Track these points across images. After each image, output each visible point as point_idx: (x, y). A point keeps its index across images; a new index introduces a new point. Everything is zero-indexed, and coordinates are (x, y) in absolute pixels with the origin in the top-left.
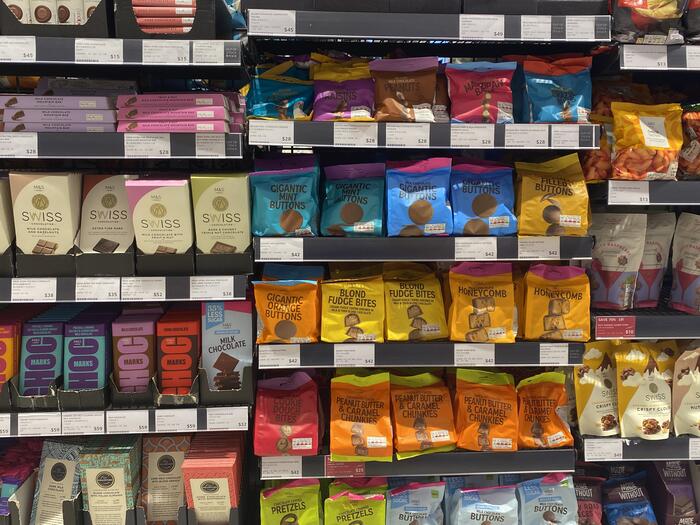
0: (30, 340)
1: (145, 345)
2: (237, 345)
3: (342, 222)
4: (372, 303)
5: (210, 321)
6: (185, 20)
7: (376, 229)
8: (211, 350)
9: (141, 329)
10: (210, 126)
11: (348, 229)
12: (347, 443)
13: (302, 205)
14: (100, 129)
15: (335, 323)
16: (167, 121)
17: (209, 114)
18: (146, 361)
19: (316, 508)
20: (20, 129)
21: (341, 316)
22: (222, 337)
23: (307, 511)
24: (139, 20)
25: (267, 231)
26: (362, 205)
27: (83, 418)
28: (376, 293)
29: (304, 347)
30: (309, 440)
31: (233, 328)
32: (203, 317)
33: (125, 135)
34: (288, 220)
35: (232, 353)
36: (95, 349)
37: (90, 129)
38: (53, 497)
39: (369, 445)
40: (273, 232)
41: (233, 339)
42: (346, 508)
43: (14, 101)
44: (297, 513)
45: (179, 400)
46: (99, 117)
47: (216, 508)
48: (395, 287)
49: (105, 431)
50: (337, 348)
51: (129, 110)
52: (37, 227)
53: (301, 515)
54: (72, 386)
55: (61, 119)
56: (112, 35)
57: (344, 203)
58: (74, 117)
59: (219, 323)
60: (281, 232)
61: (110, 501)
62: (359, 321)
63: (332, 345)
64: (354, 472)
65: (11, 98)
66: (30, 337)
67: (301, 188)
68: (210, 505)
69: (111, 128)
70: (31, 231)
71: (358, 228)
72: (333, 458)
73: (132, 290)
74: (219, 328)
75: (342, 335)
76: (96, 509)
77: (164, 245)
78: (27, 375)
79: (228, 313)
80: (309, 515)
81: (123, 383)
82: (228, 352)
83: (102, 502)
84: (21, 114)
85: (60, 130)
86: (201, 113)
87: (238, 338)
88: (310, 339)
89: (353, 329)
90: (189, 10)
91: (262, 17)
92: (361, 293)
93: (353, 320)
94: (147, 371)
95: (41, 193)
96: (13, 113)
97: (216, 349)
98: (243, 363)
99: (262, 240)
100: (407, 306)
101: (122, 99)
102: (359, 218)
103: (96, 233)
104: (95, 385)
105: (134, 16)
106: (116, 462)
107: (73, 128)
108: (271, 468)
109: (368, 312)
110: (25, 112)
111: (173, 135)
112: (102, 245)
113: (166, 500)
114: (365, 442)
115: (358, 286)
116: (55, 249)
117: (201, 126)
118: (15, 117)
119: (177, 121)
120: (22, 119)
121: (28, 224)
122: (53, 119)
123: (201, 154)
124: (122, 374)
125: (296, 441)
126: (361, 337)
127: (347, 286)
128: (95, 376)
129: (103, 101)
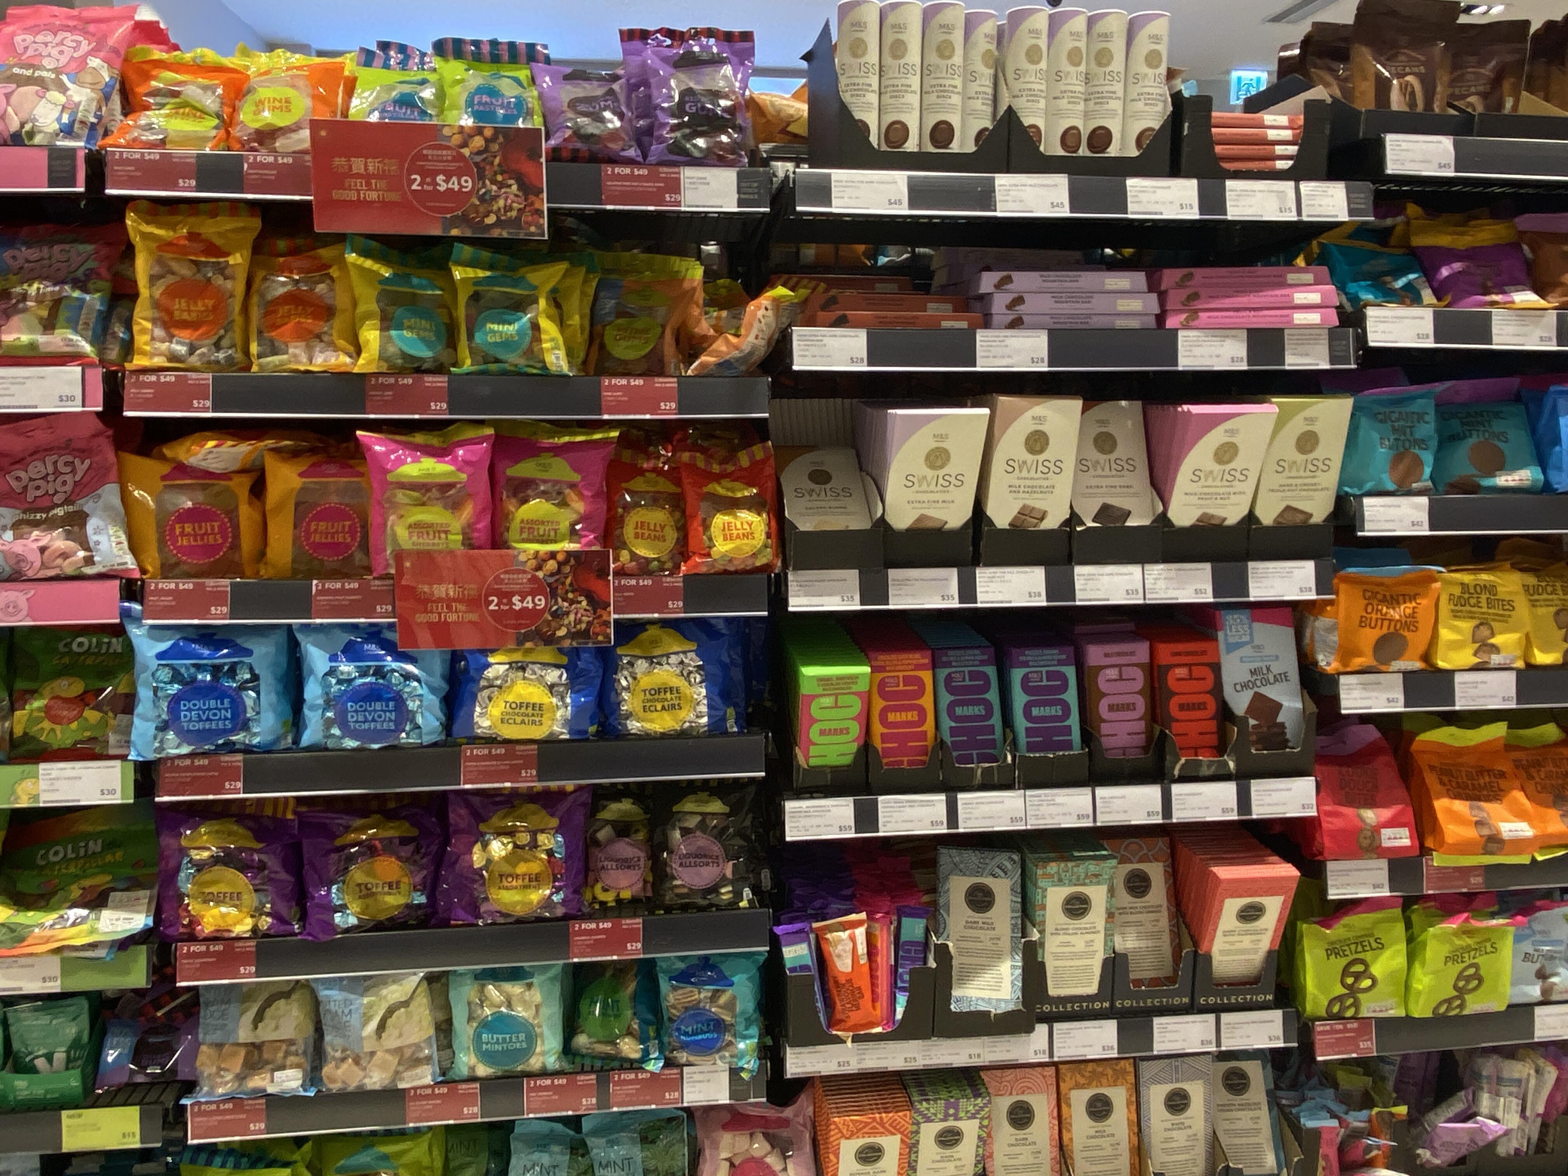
0: (949, 674)
1: (1139, 679)
2: (1276, 680)
3: (1475, 472)
4: (1508, 605)
5: (1231, 640)
6: (1279, 150)
7: (1534, 481)
8: (1238, 687)
9: (1132, 654)
10: (1314, 318)
11: (1487, 482)
12: (1470, 833)
13: (1421, 443)
14: (1134, 324)
15: (1459, 637)
16: (1246, 309)
17: (1314, 297)
18: (1141, 704)
19: (1402, 946)
20: (1016, 324)
21: (1467, 626)
22: (1253, 666)
23: (1387, 953)
24: (1218, 149)
25: (1368, 486)
26: (1500, 445)
27: (1059, 800)
28: (1511, 588)
29: (1408, 675)
30: (1405, 832)
31: (1268, 651)
32: (1221, 635)
33: (1181, 333)
34: (1401, 467)
35: (1272, 692)
36: (1064, 688)
37: (1120, 323)
38: (977, 940)
39: (1506, 835)
40: (1380, 488)
41: (1268, 669)
42: (1458, 942)
43: (1008, 280)
44: (1368, 956)
45: (1209, 766)
46: (1135, 305)
47: (1243, 951)
48: (1531, 580)
49: (1095, 820)
50: (1458, 678)
51: (1185, 293)
52: (1022, 483)
53: (1375, 958)
54: (1031, 747)
55: (1080, 308)
56: (1175, 171)
57: (1472, 441)
58: (1099, 304)
59: (1246, 643)
60: (1391, 486)
61: (1079, 942)
62: (1493, 635)
63: (1450, 673)
64: (1467, 884)
65: (1005, 273)
66: (947, 671)
67: (1420, 417)
68: (1238, 946)
69: (1152, 322)
70: (1014, 489)
71: (1504, 480)
72: (1438, 860)
73: (1161, 584)
74: (1247, 651)
75: (1466, 657)
76: (1057, 957)
77: (1211, 511)
78: (953, 731)
79: (1259, 628)
80: (1392, 958)
81: (1106, 742)
82: (1264, 691)
83: (1067, 944)
84: (1019, 300)
85: (1075, 326)
86: (1300, 297)
87: (1276, 668)
88: (1418, 665)
89: (1485, 647)
90: (1287, 134)
91: (1404, 145)
92: (1490, 589)
93: (1484, 631)
94: (1143, 723)
95: (1040, 428)
96: (1008, 298)
97: (1245, 686)
98: (1289, 708)
99: (1367, 501)
100: (1553, 610)
101: (1170, 276)
102: (1501, 465)
103: (1094, 495)
104: (1069, 745)
105: (1211, 142)
106: (1096, 876)
107: (1097, 322)
108: (1342, 880)
109: (1503, 619)
110: (1026, 296)
111: (1250, 331)
112: (1105, 512)
113: (1143, 944)
114: (1499, 832)
115: (1485, 577)
116: (1042, 519)
117: (1300, 318)
118: (1011, 306)
119: (1261, 309)
120: (1022, 309)
121: (1012, 479)
122: (1066, 308)
123: (1293, 361)
124: (1105, 728)
125: (1386, 833)
126: (1496, 659)
127: (1467, 578)
128: (1068, 730)
129: (1139, 279)
